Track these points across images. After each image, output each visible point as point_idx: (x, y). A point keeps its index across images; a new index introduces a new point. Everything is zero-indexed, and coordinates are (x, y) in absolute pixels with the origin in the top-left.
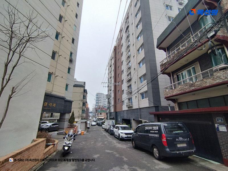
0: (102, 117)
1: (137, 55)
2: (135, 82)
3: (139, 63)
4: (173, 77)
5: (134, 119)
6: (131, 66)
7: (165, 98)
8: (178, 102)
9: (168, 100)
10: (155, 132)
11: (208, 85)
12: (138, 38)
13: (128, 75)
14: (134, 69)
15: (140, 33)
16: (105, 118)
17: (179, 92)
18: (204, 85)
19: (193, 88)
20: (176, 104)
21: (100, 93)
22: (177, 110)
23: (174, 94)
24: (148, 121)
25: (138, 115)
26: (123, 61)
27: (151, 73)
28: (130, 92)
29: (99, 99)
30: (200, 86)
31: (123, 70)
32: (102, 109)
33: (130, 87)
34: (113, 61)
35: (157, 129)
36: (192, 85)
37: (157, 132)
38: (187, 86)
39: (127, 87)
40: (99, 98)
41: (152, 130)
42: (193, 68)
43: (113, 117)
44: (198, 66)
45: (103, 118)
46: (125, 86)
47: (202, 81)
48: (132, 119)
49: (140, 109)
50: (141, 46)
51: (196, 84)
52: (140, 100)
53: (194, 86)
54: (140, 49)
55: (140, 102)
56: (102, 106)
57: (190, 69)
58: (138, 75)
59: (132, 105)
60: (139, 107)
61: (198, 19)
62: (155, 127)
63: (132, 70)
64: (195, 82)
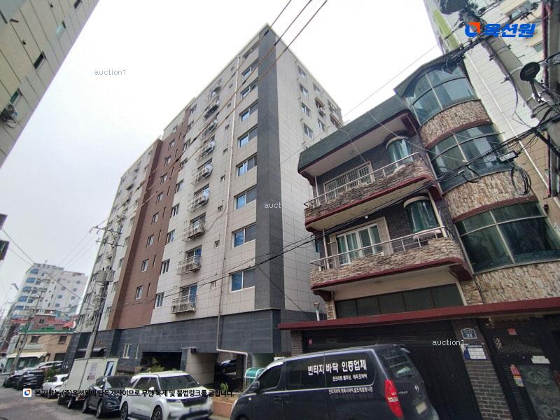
0: (39, 350)
1: (234, 175)
2: (217, 243)
3: (237, 197)
4: (328, 241)
5: (194, 351)
6: (208, 200)
7: (313, 288)
8: (336, 300)
9: (316, 293)
10: (355, 377)
11: (418, 262)
12: (241, 139)
13: (193, 222)
14: (220, 208)
15: (250, 131)
16: (49, 355)
17: (351, 275)
18: (410, 263)
19: (387, 267)
20: (332, 305)
21: (48, 263)
22: (335, 318)
23: (339, 278)
24: (247, 354)
25: (213, 337)
26: (182, 181)
27: (270, 225)
28: (195, 267)
29: (38, 286)
30: (402, 263)
31: (178, 205)
32: (41, 321)
33: (194, 253)
34: (142, 176)
35: (362, 369)
36: (383, 261)
37: (365, 376)
38: (372, 261)
39: (184, 254)
40: (38, 283)
41: (341, 373)
42: (372, 228)
43: (103, 350)
44: (384, 226)
45: (38, 355)
46: (174, 252)
47: (405, 254)
48: (189, 351)
49: (223, 317)
50: (249, 159)
51: (393, 258)
52: (225, 292)
53: (388, 263)
54: (245, 166)
55: (225, 297)
56: (48, 311)
57: (367, 230)
58: (230, 224)
59: (194, 306)
60: (220, 312)
61: (385, 143)
62: (350, 362)
63: (211, 211)
64: (392, 255)
